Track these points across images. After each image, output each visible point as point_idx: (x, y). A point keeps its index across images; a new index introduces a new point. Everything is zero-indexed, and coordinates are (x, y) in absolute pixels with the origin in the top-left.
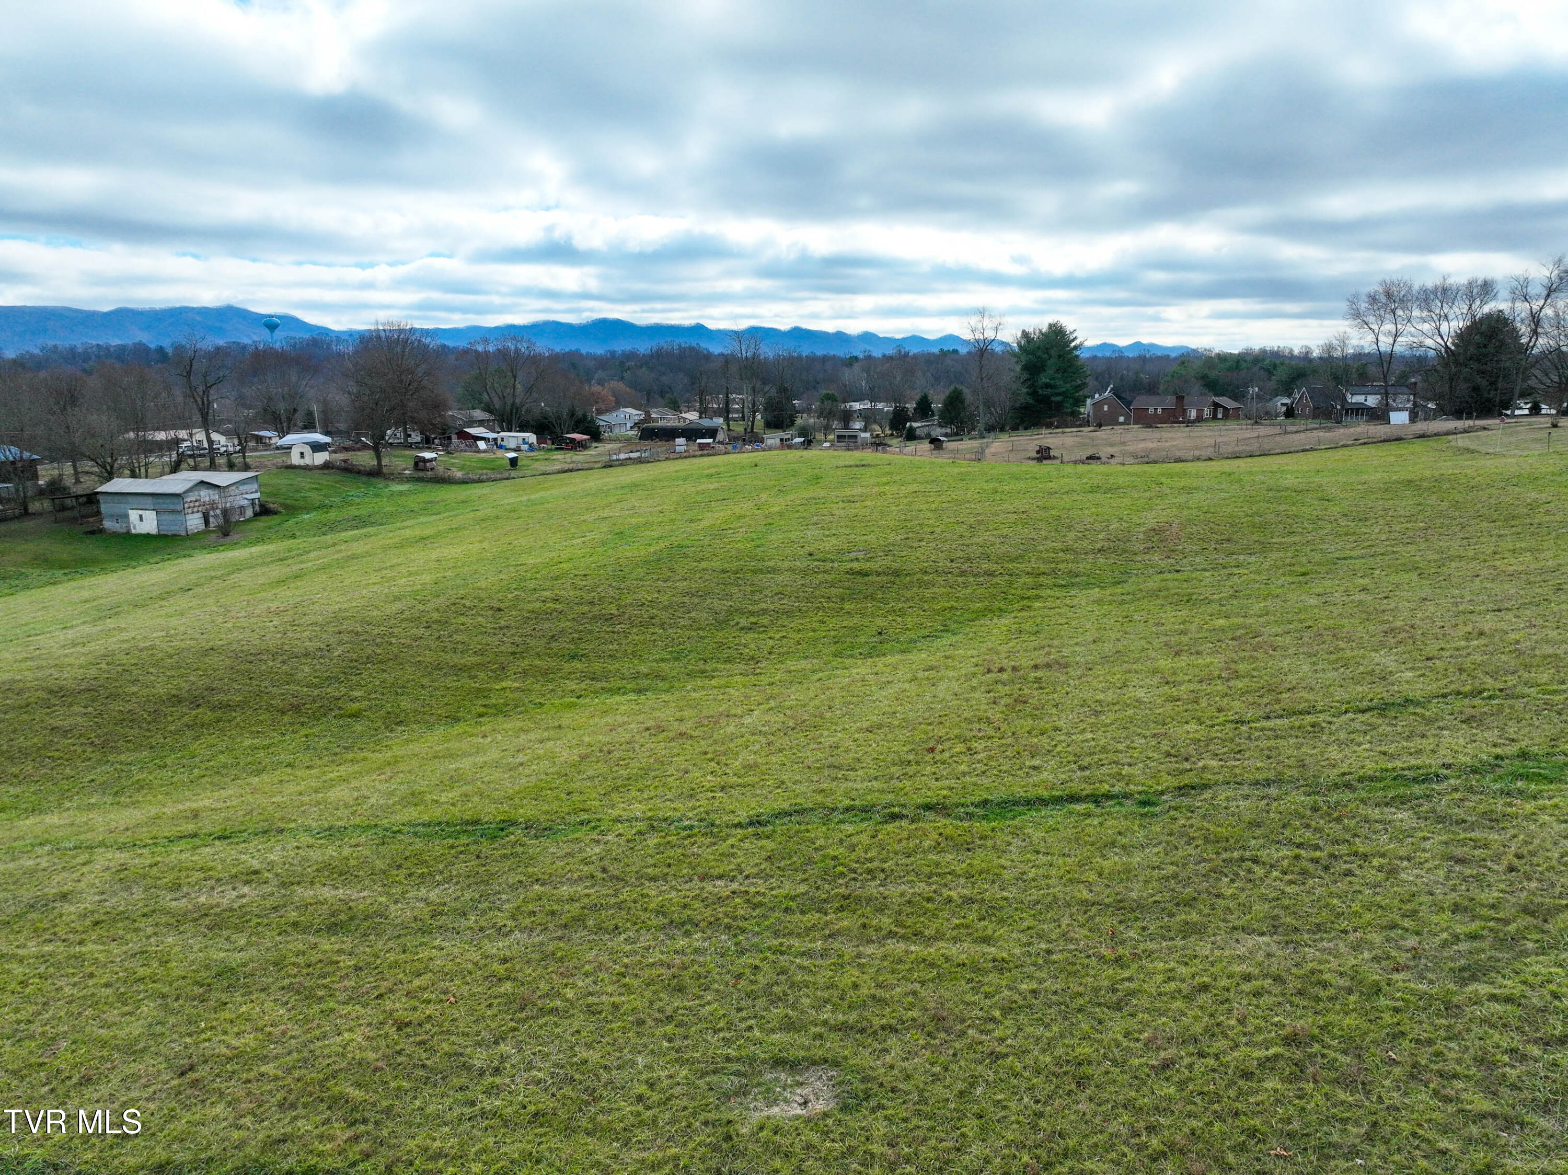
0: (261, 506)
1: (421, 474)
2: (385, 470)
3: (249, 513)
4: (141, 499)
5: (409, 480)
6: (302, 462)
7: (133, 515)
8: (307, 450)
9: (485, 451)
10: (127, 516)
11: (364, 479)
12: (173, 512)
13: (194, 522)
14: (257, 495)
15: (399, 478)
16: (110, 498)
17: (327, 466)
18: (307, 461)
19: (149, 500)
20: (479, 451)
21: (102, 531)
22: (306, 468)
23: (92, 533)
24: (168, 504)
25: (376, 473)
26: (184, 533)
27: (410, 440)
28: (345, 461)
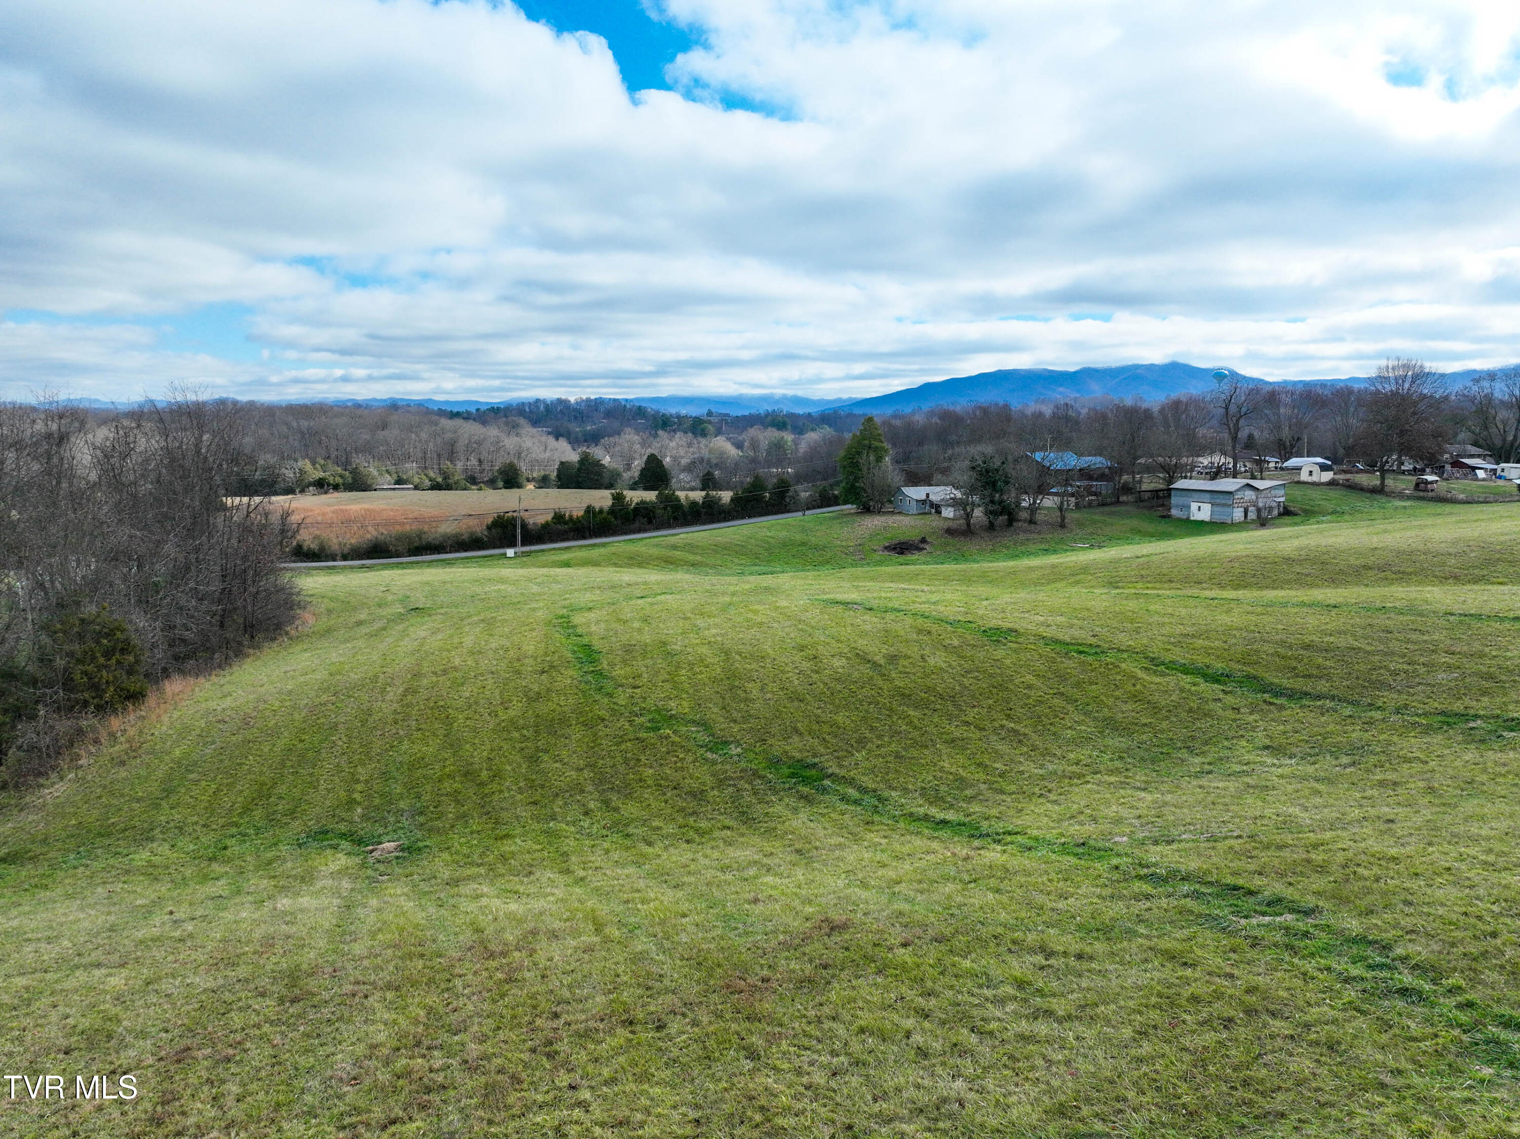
0: (1285, 508)
1: (1421, 494)
2: (1386, 489)
3: (1275, 512)
4: (1203, 494)
5: (1409, 498)
6: (1309, 479)
7: (1194, 506)
8: (1316, 469)
9: (1483, 480)
10: (1189, 507)
11: (1368, 495)
12: (1224, 505)
13: (1238, 515)
14: (1282, 499)
15: (1401, 496)
16: (1179, 493)
17: (1332, 483)
18: (1315, 478)
19: (1208, 495)
20: (1477, 479)
21: (1169, 516)
22: (1314, 484)
23: (1164, 517)
24: (1220, 499)
25: (1379, 491)
26: (1229, 522)
27: (1403, 468)
28: (1347, 480)
